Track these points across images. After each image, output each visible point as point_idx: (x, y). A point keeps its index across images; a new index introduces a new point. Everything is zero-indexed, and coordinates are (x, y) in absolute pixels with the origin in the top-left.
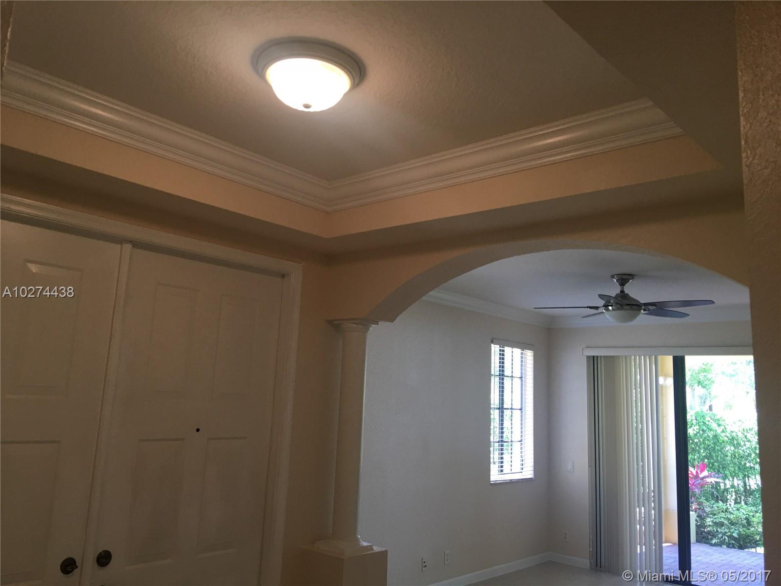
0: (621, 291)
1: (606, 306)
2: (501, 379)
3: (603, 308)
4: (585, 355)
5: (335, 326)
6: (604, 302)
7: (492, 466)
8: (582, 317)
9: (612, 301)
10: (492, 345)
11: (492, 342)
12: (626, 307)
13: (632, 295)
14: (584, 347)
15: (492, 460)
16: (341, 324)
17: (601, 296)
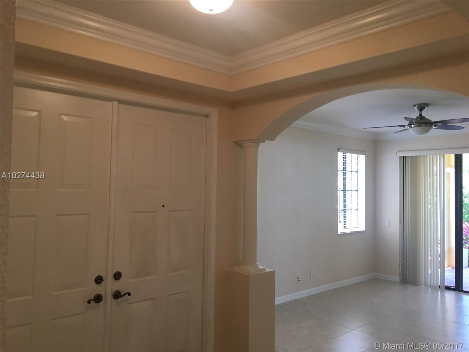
0: (419, 115)
1: (410, 125)
2: (344, 173)
3: (408, 126)
4: (398, 156)
5: (239, 144)
6: (409, 122)
7: (339, 224)
8: (395, 133)
9: (414, 121)
10: (338, 152)
11: (338, 150)
12: (423, 124)
13: (427, 117)
14: (397, 151)
15: (339, 221)
16: (242, 143)
17: (406, 119)
